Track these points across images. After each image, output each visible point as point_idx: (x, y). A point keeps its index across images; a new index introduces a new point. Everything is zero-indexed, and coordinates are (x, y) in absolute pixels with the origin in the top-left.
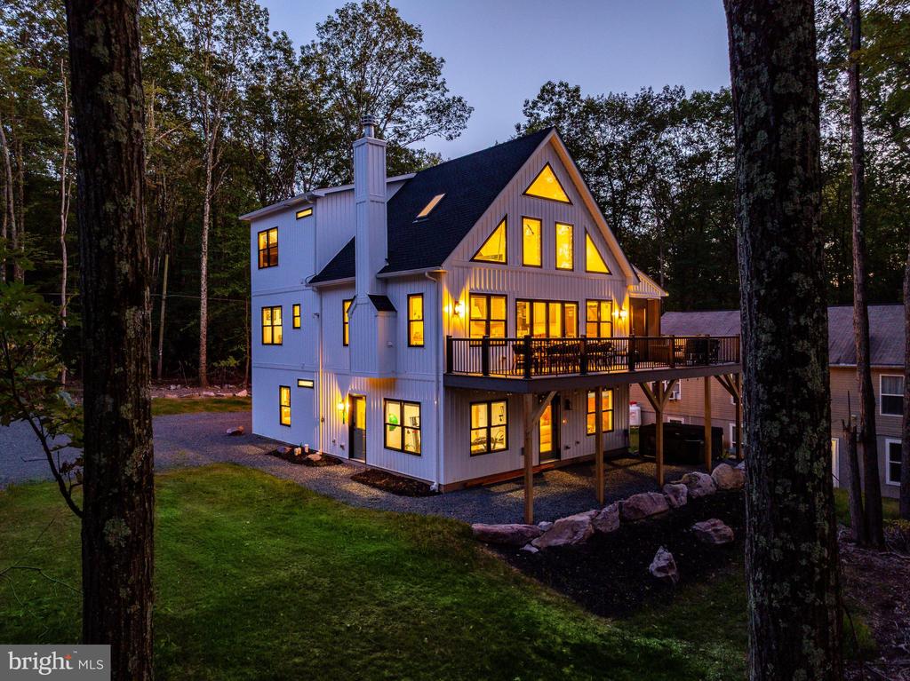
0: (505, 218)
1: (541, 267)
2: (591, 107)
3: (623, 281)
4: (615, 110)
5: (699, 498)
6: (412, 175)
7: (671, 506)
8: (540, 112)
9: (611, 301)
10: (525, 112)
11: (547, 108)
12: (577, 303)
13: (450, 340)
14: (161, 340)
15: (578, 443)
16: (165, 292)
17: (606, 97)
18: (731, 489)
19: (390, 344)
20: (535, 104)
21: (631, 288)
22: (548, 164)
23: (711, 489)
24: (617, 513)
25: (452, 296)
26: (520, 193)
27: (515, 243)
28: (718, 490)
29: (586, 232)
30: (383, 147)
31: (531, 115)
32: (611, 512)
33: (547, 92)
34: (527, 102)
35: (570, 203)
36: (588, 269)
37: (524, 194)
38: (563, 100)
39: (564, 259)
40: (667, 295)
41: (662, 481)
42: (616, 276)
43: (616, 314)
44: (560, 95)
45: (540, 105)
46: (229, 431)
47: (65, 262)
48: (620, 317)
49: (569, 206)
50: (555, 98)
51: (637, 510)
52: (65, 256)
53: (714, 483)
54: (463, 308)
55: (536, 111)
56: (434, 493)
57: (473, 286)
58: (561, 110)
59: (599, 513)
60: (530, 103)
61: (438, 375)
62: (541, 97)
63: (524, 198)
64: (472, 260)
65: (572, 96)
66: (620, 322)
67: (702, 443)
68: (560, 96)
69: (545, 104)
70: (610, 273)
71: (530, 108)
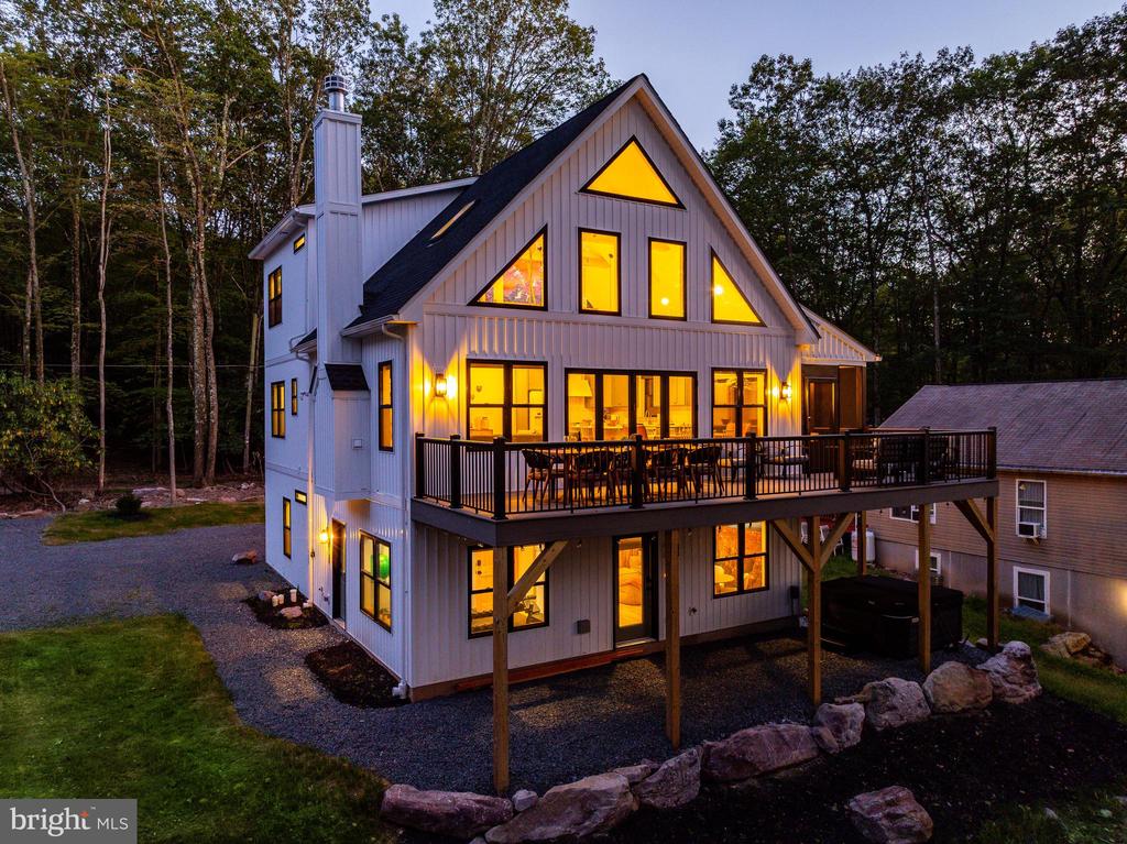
0: (544, 231)
1: (619, 314)
2: (832, 92)
3: (788, 337)
4: (871, 93)
5: (890, 731)
6: (471, 181)
7: (822, 750)
8: (754, 102)
9: (765, 371)
10: (731, 103)
11: (763, 95)
12: (694, 375)
13: (421, 442)
14: (248, 424)
15: (694, 610)
16: (252, 362)
17: (854, 74)
18: (964, 710)
19: (357, 443)
20: (746, 89)
21: (807, 348)
22: (633, 139)
23: (919, 712)
24: (697, 769)
25: (431, 364)
26: (576, 188)
27: (565, 272)
28: (933, 713)
29: (713, 254)
30: (355, 124)
31: (742, 107)
32: (680, 767)
33: (762, 71)
34: (735, 88)
35: (680, 206)
36: (716, 318)
37: (584, 190)
38: (787, 82)
39: (667, 300)
40: (878, 359)
41: (817, 697)
42: (774, 327)
43: (775, 392)
44: (782, 74)
45: (752, 91)
46: (235, 558)
47: (104, 325)
48: (782, 398)
49: (678, 212)
50: (775, 80)
51: (739, 762)
52: (104, 317)
53: (927, 698)
54: (452, 385)
55: (748, 100)
56: (397, 701)
57: (475, 348)
58: (785, 96)
59: (654, 771)
60: (739, 90)
61: (404, 501)
62: (752, 79)
63: (583, 197)
64: (474, 302)
65: (800, 75)
66: (782, 406)
67: (915, 620)
68: (782, 77)
69: (761, 89)
70: (762, 325)
71: (738, 97)
